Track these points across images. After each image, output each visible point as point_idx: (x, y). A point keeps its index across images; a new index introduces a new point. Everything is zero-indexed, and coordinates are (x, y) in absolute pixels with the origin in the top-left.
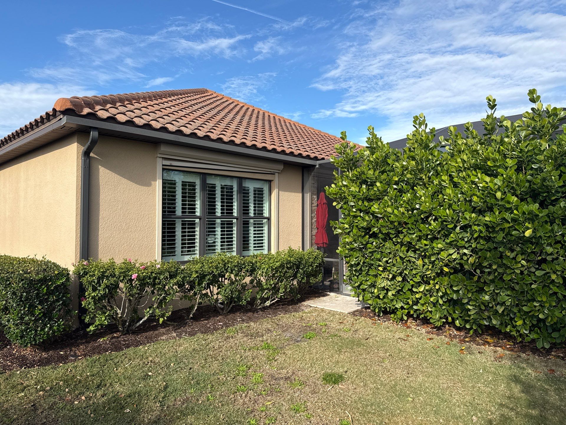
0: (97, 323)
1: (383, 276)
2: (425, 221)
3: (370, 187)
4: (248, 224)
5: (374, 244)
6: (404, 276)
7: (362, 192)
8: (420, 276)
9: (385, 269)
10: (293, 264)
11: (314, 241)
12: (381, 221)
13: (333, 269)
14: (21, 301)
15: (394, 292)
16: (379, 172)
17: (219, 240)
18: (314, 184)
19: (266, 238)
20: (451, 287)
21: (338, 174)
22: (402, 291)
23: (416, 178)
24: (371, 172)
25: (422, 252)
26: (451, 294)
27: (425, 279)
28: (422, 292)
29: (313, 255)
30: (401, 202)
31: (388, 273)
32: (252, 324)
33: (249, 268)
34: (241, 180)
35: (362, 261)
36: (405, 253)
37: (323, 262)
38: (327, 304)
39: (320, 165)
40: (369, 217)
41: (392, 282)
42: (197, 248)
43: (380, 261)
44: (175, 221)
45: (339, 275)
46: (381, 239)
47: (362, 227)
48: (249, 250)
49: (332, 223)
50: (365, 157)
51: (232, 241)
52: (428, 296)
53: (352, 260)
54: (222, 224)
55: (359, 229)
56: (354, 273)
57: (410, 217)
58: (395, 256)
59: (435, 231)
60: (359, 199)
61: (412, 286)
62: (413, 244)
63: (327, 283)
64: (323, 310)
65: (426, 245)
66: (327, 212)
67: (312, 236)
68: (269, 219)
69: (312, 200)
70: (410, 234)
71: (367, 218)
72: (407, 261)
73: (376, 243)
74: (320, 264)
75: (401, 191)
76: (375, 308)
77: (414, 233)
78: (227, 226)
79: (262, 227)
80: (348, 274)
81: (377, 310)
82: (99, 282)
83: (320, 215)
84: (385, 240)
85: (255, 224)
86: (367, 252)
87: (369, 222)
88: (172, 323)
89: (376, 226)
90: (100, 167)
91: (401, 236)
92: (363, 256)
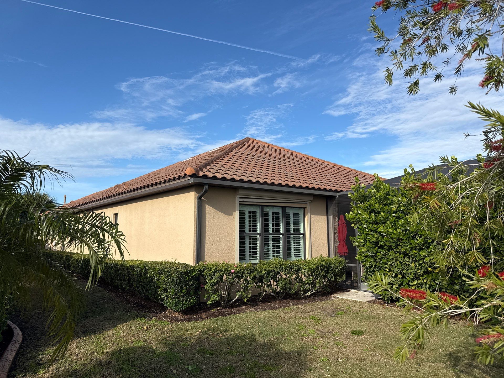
0: (212, 299)
1: (389, 274)
2: (414, 238)
3: (377, 215)
4: (290, 238)
5: (382, 253)
6: (403, 274)
7: (371, 218)
8: (414, 274)
9: (390, 270)
10: (325, 266)
11: (337, 251)
12: (385, 238)
13: (353, 273)
14: (177, 284)
15: (397, 286)
16: (383, 205)
17: (271, 250)
18: (335, 208)
19: (302, 249)
20: (434, 281)
21: (353, 204)
22: (403, 285)
23: (408, 209)
24: (377, 205)
25: (413, 258)
26: (434, 286)
27: (417, 276)
28: (415, 285)
29: (338, 261)
30: (398, 225)
31: (392, 272)
32: (300, 306)
33: (296, 268)
34: (284, 208)
35: (374, 265)
36: (403, 259)
37: (345, 266)
38: (350, 296)
39: (339, 196)
40: (377, 235)
41: (395, 279)
42: (258, 255)
43: (386, 264)
44: (245, 237)
45: (358, 277)
46: (386, 249)
47: (373, 242)
48: (291, 257)
49: (351, 238)
50: (372, 194)
51: (279, 251)
52: (420, 287)
53: (367, 264)
54: (273, 239)
55: (371, 243)
56: (369, 273)
57: (404, 235)
58: (396, 261)
59: (421, 244)
60: (370, 223)
61: (409, 281)
62: (407, 252)
63: (349, 283)
64: (347, 300)
65: (415, 253)
66: (346, 230)
67: (335, 247)
68: (304, 235)
69: (334, 220)
70: (405, 246)
71: (376, 236)
72: (404, 264)
73: (383, 252)
74: (343, 267)
75: (398, 218)
76: (384, 297)
77: (407, 246)
78: (276, 240)
79: (299, 241)
80: (365, 274)
81: (386, 299)
82: (214, 274)
83: (341, 231)
84: (389, 250)
85: (294, 238)
86: (377, 259)
87: (377, 238)
88: (250, 303)
89: (382, 241)
90: (206, 205)
91: (400, 248)
92: (375, 261)
